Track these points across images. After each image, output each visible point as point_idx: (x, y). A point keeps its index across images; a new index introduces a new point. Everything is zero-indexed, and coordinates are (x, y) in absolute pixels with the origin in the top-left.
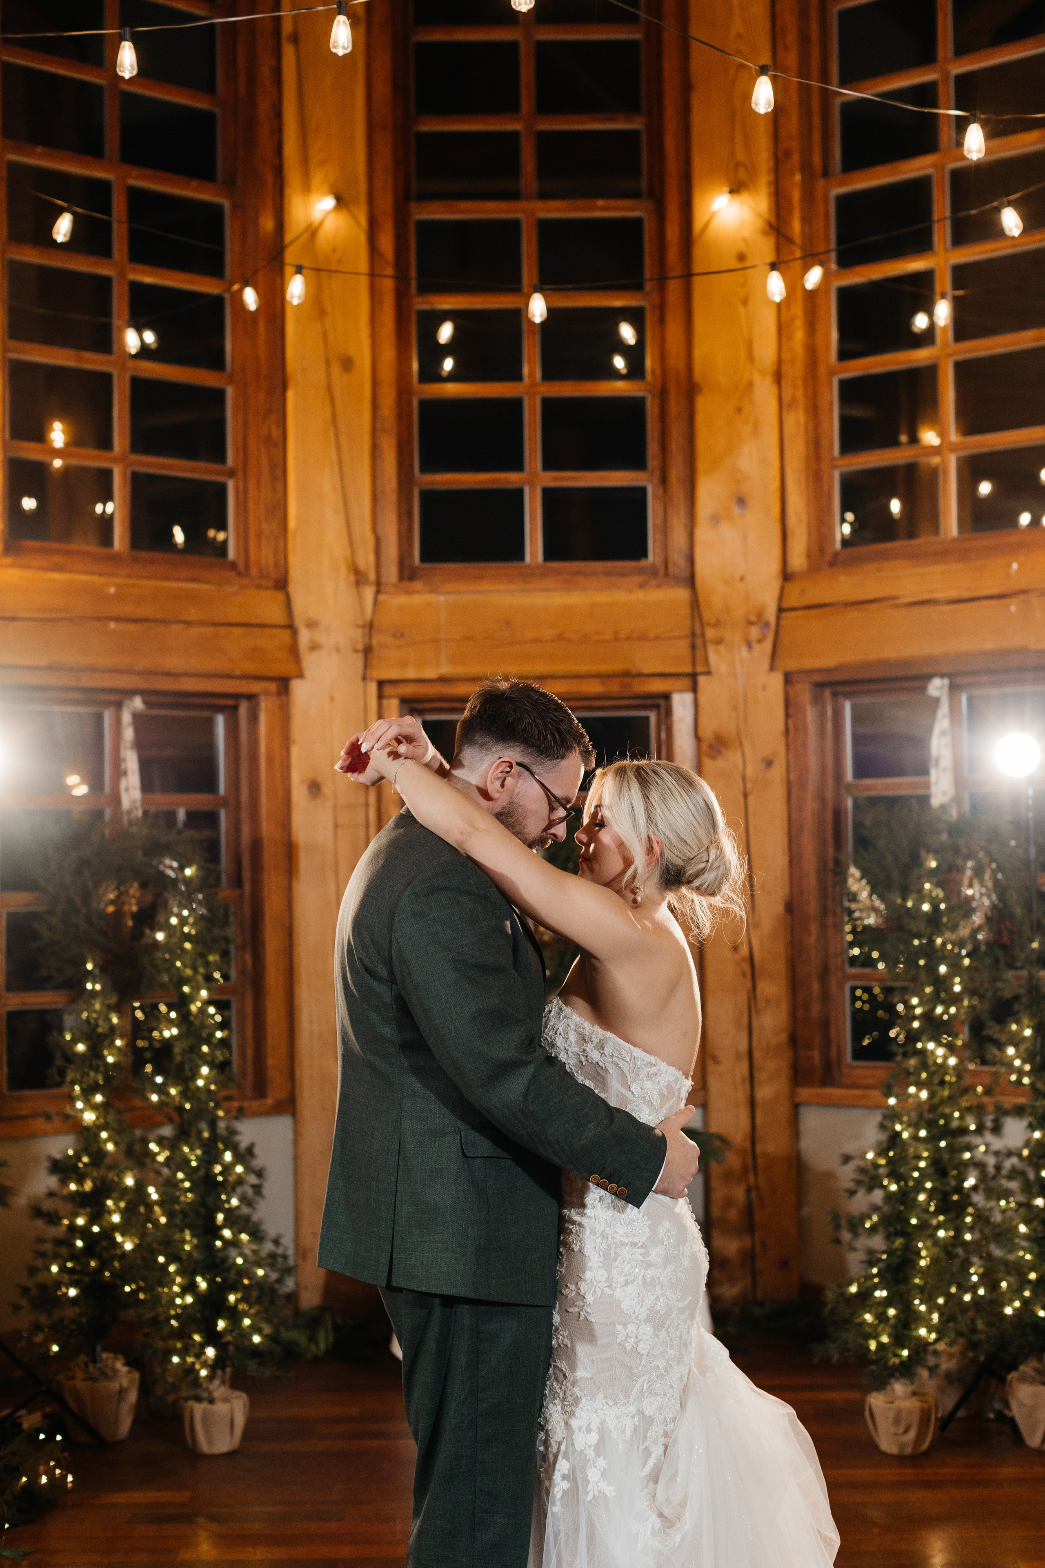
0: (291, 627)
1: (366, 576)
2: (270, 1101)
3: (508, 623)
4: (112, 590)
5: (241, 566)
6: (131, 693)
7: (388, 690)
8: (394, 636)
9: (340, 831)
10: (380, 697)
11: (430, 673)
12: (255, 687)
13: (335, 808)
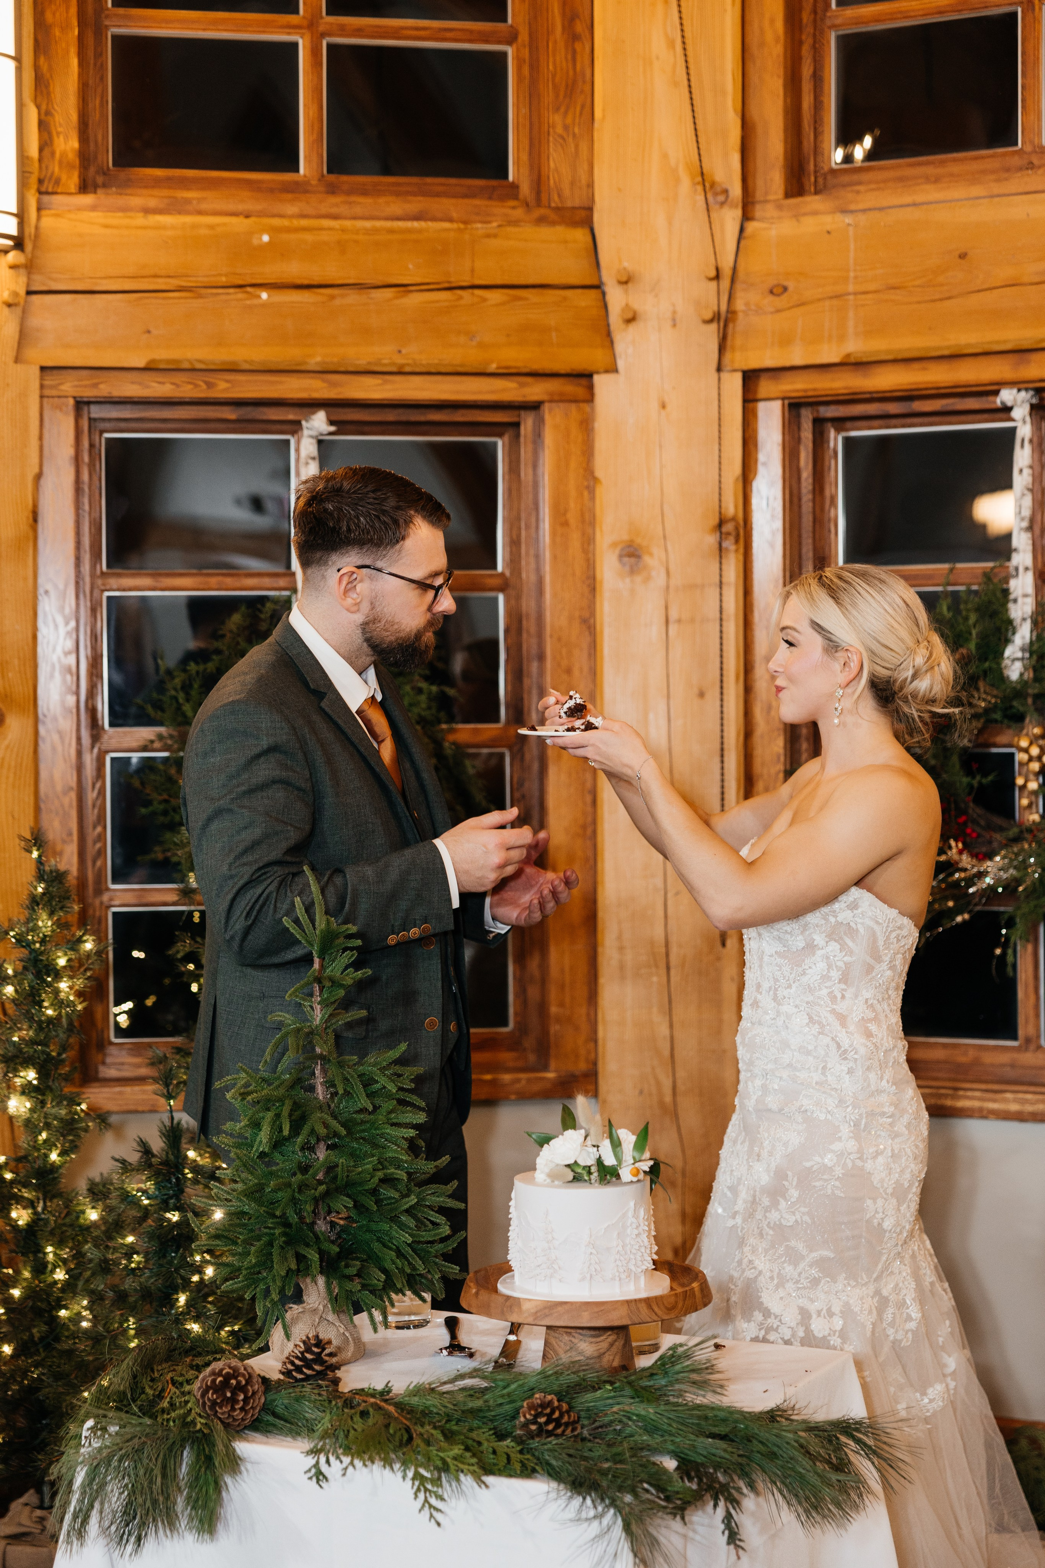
0: (598, 287)
1: (726, 192)
2: (551, 1075)
3: (963, 256)
4: (266, 238)
5: (525, 189)
6: (313, 405)
7: (765, 387)
8: (771, 292)
9: (673, 629)
10: (749, 400)
11: (830, 354)
12: (535, 391)
13: (668, 587)
